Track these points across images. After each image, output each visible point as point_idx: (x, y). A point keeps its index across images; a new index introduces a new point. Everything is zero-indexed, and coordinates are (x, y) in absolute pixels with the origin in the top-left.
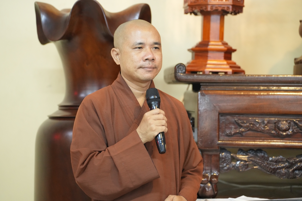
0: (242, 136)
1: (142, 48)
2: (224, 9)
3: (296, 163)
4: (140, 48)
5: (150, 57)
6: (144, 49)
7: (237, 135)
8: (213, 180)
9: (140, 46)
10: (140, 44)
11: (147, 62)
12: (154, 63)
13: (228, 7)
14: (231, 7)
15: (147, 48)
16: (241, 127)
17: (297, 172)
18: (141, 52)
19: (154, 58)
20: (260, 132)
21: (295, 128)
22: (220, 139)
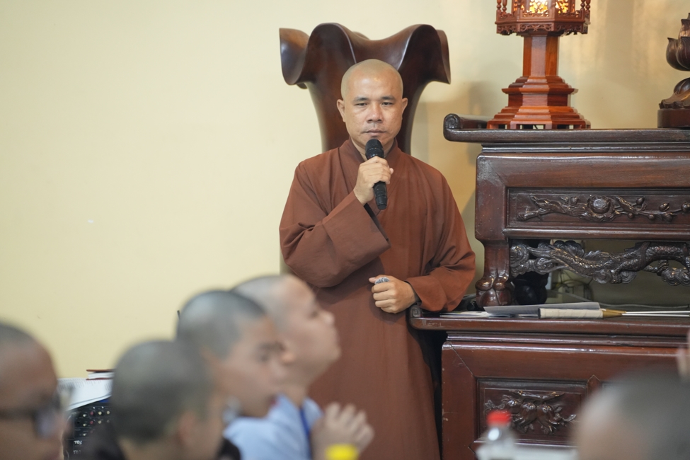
0: (541, 221)
1: (366, 104)
2: (542, 28)
3: (622, 260)
4: (362, 104)
5: (374, 116)
6: (369, 106)
7: (533, 220)
8: (498, 284)
9: (362, 102)
10: (363, 99)
11: (372, 124)
12: (381, 125)
13: (548, 25)
14: (553, 24)
15: (374, 105)
16: (539, 207)
17: (624, 274)
18: (364, 110)
19: (381, 118)
20: (566, 214)
21: (616, 209)
22: (508, 226)
